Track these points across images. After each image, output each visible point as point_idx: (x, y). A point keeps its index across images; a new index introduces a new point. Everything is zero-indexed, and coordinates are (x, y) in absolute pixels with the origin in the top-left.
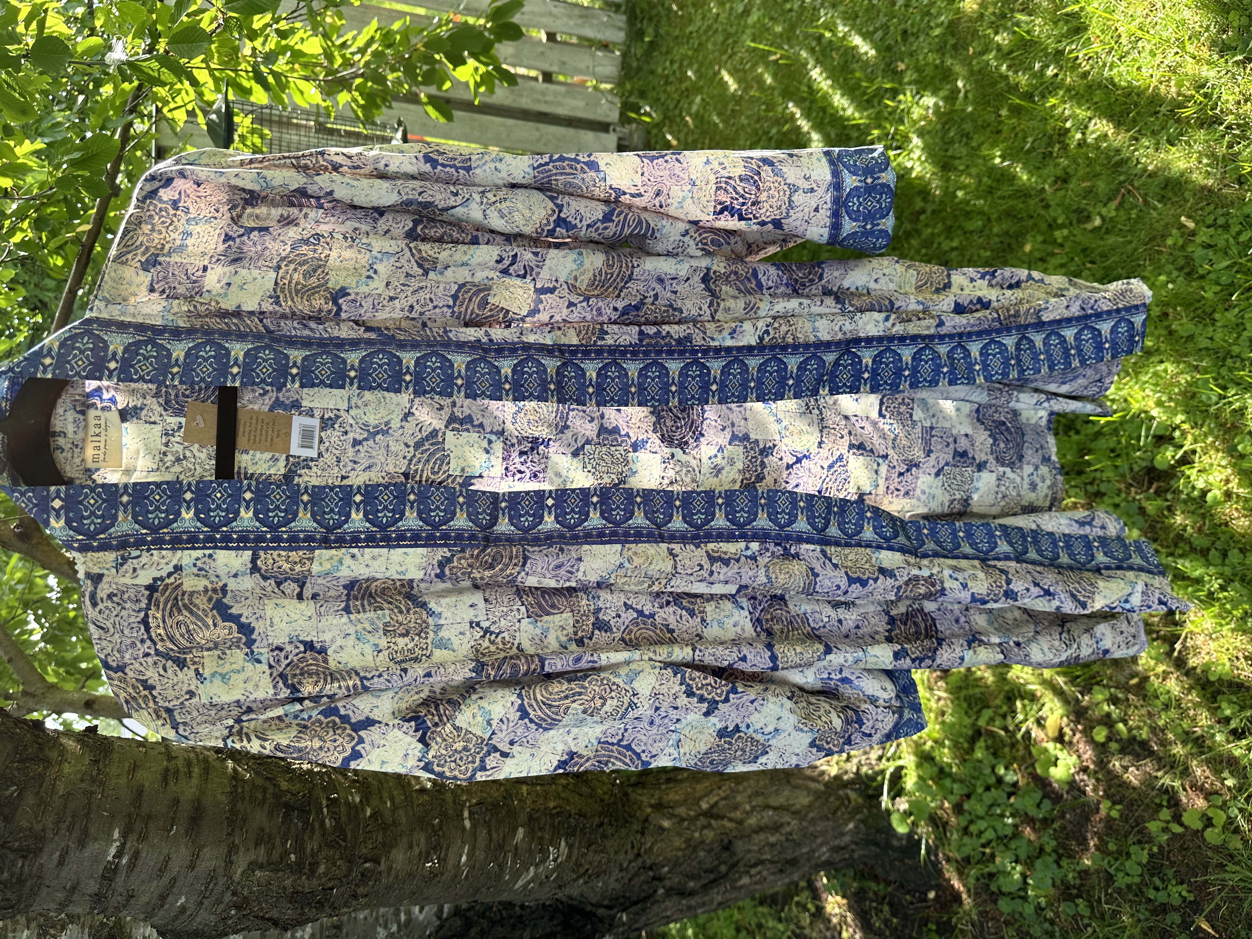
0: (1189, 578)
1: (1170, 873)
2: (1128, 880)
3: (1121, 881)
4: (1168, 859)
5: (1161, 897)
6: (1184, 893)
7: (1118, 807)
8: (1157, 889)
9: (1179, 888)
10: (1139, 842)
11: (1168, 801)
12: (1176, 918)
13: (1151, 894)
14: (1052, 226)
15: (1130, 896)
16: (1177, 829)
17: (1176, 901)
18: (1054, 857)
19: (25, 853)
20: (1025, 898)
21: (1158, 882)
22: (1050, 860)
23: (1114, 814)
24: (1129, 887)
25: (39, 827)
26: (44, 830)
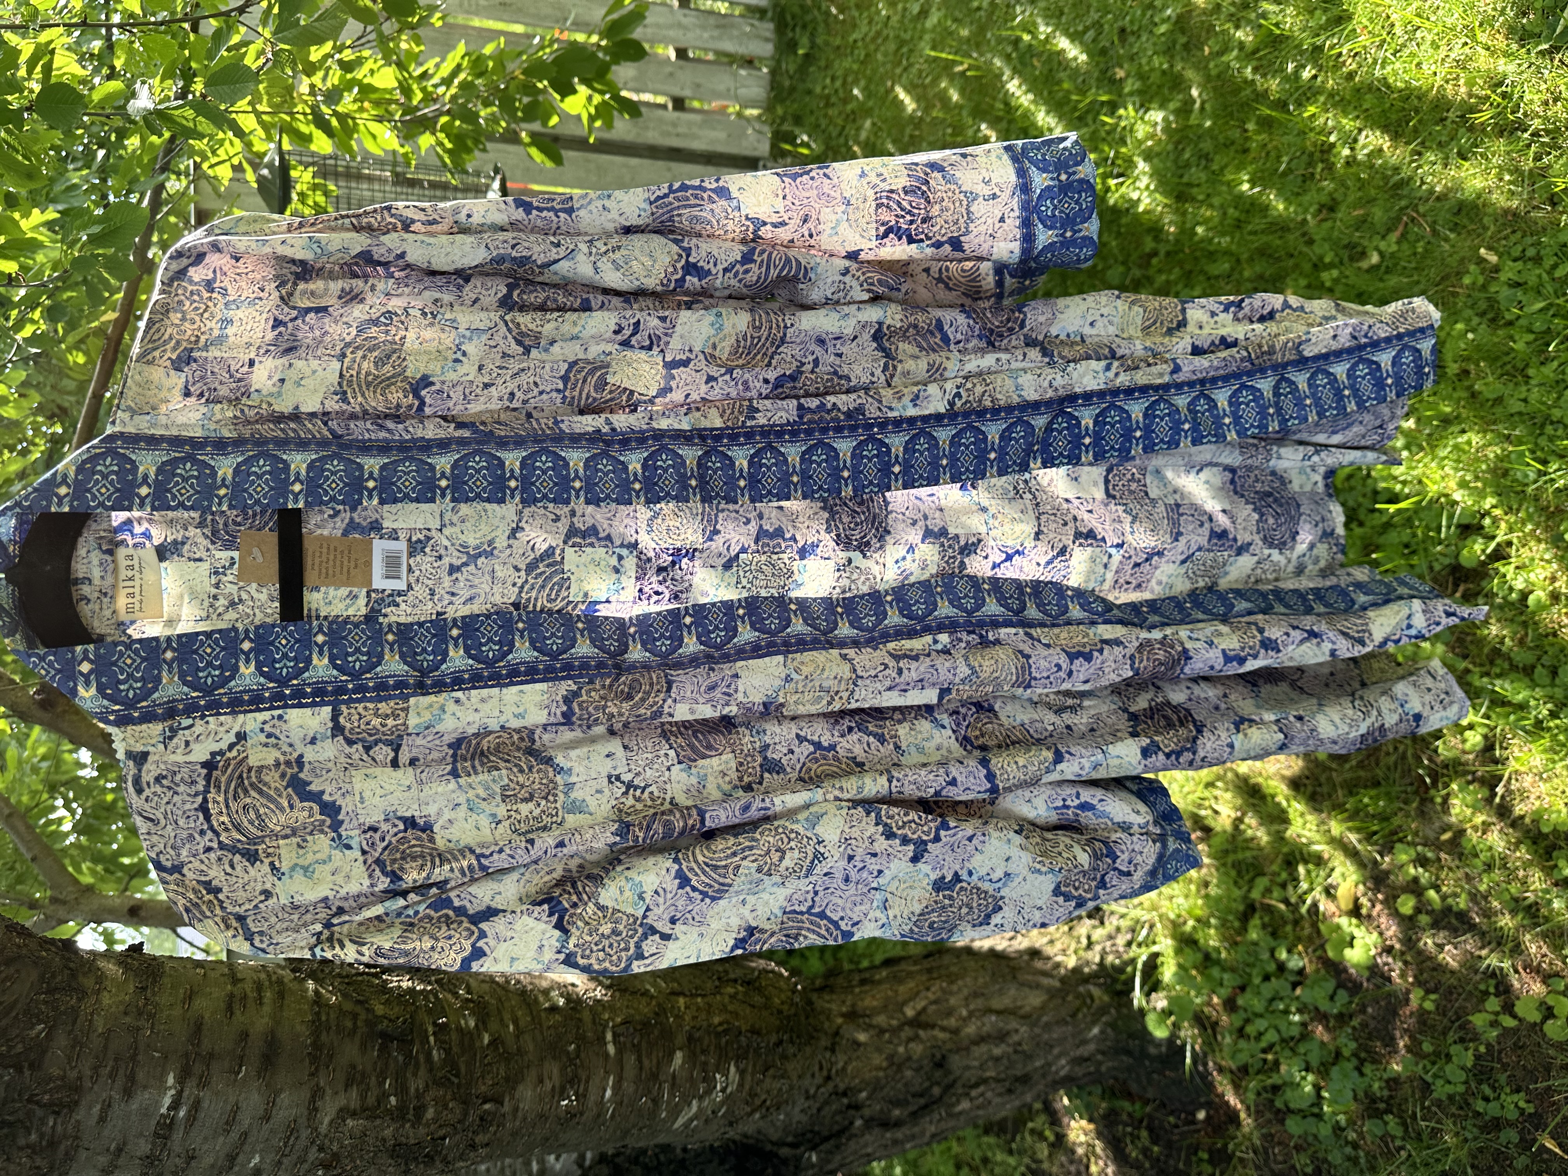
0: (1509, 704)
1: (1503, 1078)
2: (1449, 1089)
3: (1441, 1090)
4: (1500, 1060)
5: (1493, 1109)
6: (1522, 1104)
7: (1433, 997)
8: (1486, 1099)
9: (1515, 1097)
10: (1462, 1040)
11: (1497, 987)
12: (1513, 1135)
13: (1480, 1106)
14: (1318, 266)
15: (1454, 1110)
16: (1508, 1022)
17: (1512, 1114)
18: (1355, 1062)
19: (57, 1109)
20: (1319, 1116)
21: (1488, 1091)
22: (1350, 1066)
23: (1429, 1005)
24: (1451, 1097)
25: (73, 1074)
26: (80, 1078)
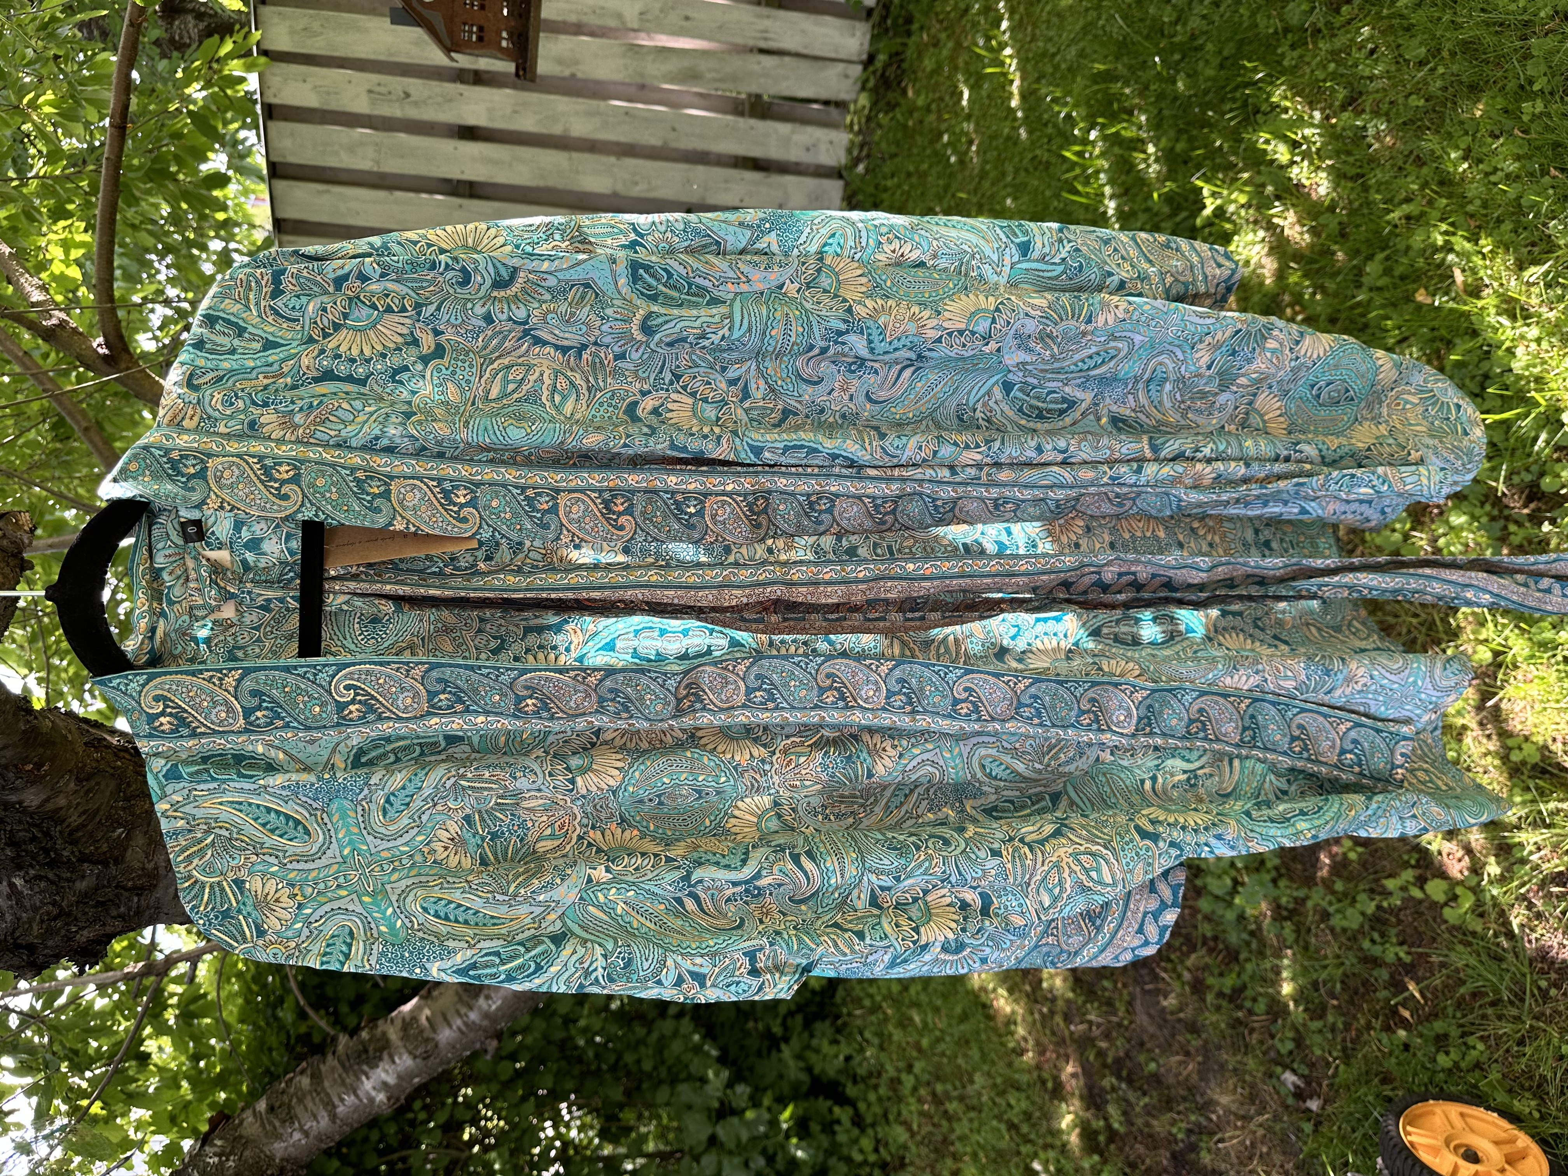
1: (1393, 931)
2: (1345, 923)
3: (1337, 921)
4: (1397, 916)
5: (1377, 950)
6: (1402, 955)
7: (1360, 849)
8: (1373, 941)
9: (1398, 949)
10: (1372, 891)
11: (1418, 861)
12: (1384, 974)
13: (1366, 944)
15: (1343, 940)
16: (1416, 893)
17: (1390, 957)
18: (1274, 874)
20: (1230, 904)
21: (1376, 936)
22: (1267, 877)
23: (1352, 856)
24: (1344, 930)
